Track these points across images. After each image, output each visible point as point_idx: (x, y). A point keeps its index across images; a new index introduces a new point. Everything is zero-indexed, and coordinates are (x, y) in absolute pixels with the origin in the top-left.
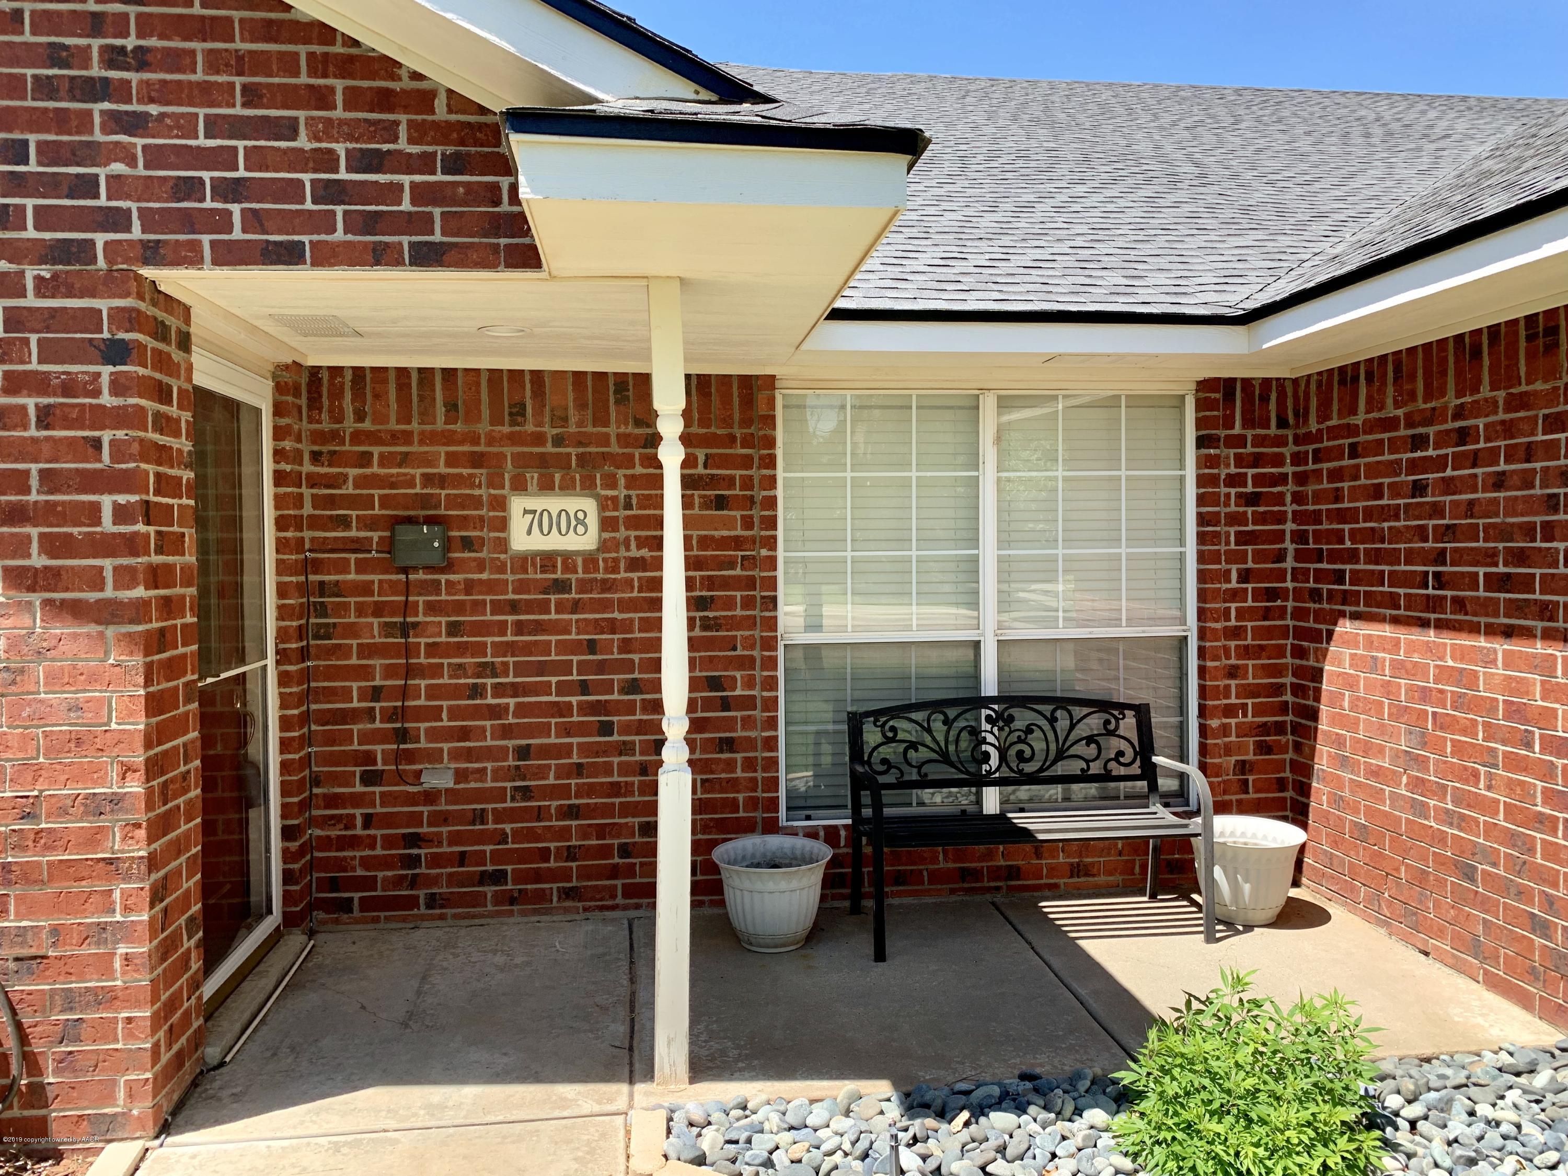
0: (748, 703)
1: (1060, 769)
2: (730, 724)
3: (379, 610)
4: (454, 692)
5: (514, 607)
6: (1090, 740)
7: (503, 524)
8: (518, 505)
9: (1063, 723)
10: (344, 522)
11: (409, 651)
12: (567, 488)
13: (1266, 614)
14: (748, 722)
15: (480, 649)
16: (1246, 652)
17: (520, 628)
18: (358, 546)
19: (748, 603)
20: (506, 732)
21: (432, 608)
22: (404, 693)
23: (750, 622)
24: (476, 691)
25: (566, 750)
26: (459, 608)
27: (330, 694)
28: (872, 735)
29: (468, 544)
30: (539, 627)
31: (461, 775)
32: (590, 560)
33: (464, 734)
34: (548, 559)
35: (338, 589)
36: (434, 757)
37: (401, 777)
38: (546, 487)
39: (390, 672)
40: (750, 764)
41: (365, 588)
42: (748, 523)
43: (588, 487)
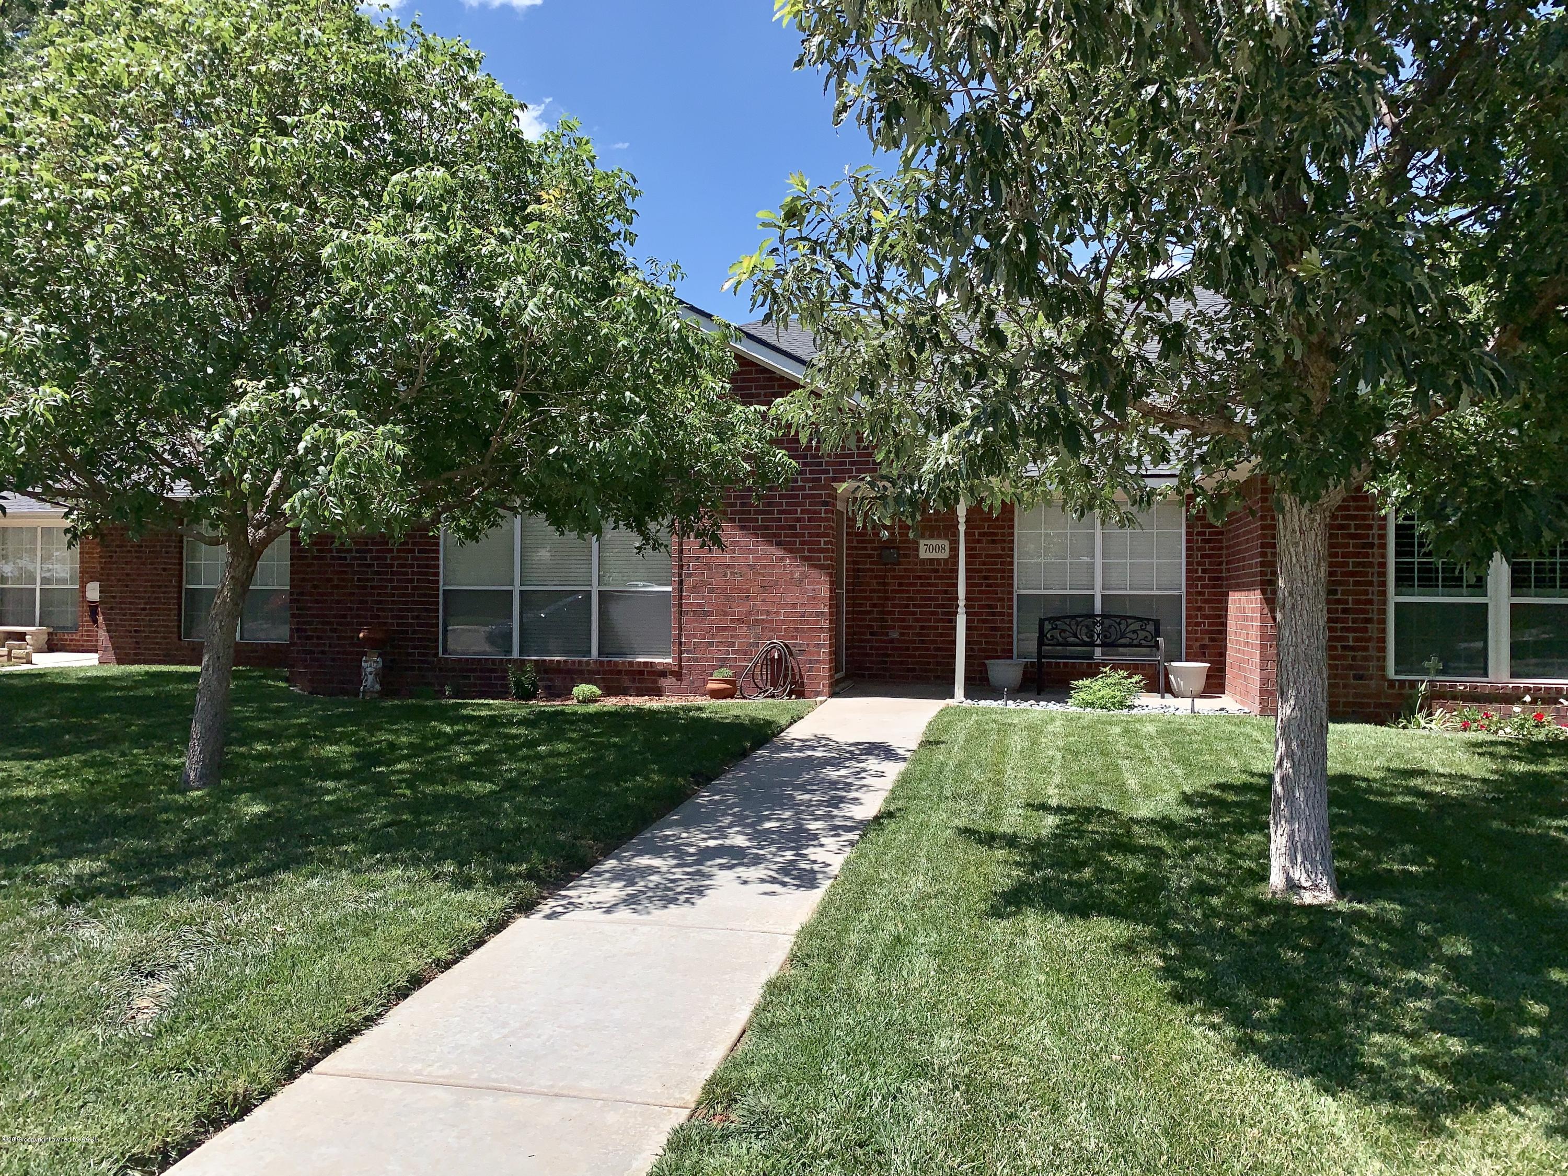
0: (1002, 614)
1: (1122, 641)
2: (994, 621)
3: (876, 577)
4: (900, 606)
5: (920, 577)
6: (1134, 632)
7: (917, 549)
8: (922, 542)
9: (1123, 627)
10: (865, 548)
11: (886, 591)
12: (939, 537)
13: (1214, 586)
14: (1002, 621)
15: (908, 592)
16: (1206, 601)
17: (922, 585)
18: (870, 556)
19: (1002, 578)
20: (917, 620)
21: (894, 577)
22: (883, 606)
23: (1002, 585)
24: (908, 606)
25: (936, 628)
26: (902, 577)
27: (861, 605)
28: (1047, 626)
29: (906, 556)
30: (929, 585)
31: (902, 634)
32: (946, 561)
33: (903, 620)
34: (932, 561)
35: (863, 570)
36: (893, 627)
37: (883, 634)
38: (932, 537)
39: (879, 598)
40: (1002, 636)
41: (872, 570)
42: (1003, 549)
43: (946, 537)
